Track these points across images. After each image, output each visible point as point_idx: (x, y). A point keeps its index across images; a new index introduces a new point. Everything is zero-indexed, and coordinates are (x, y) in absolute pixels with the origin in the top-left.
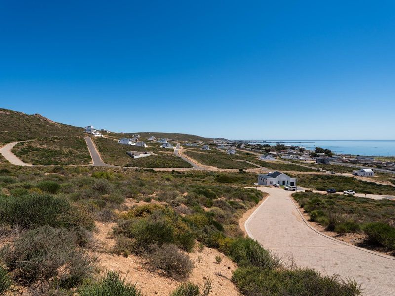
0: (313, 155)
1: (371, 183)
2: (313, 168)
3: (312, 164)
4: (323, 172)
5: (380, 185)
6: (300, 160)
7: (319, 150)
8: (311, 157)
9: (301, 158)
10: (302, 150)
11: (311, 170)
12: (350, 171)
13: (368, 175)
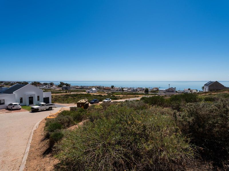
0: (59, 86)
1: (99, 96)
2: (62, 92)
3: (60, 90)
4: (69, 93)
5: (105, 96)
6: (51, 89)
7: (62, 84)
8: (58, 87)
9: (52, 88)
10: (52, 84)
11: (61, 93)
12: (85, 91)
13: (94, 92)
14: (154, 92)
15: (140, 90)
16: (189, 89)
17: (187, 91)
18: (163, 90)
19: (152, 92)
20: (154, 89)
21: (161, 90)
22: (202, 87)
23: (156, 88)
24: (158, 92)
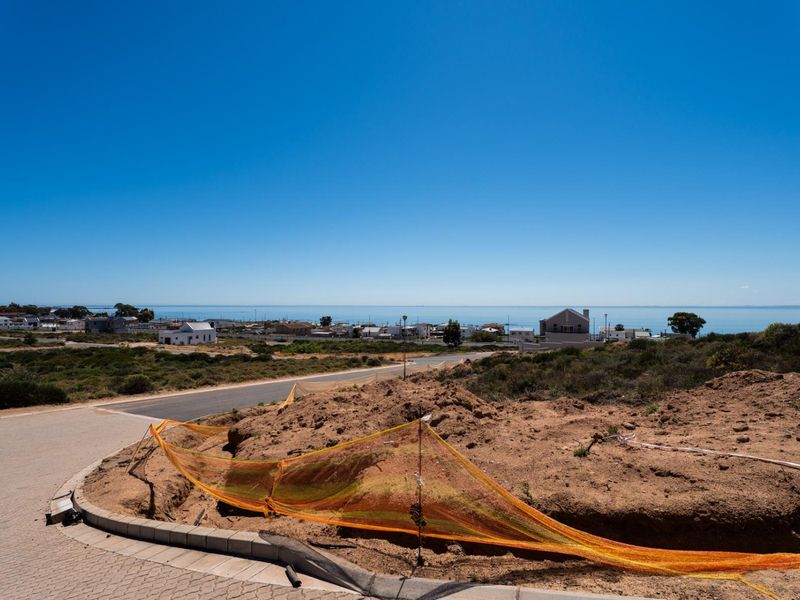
13: (201, 339)
14: (484, 340)
15: (432, 334)
16: (619, 328)
17: (614, 336)
18: (520, 333)
19: (478, 341)
20: (488, 329)
21: (513, 333)
22: (669, 319)
23: (492, 326)
24: (500, 341)
